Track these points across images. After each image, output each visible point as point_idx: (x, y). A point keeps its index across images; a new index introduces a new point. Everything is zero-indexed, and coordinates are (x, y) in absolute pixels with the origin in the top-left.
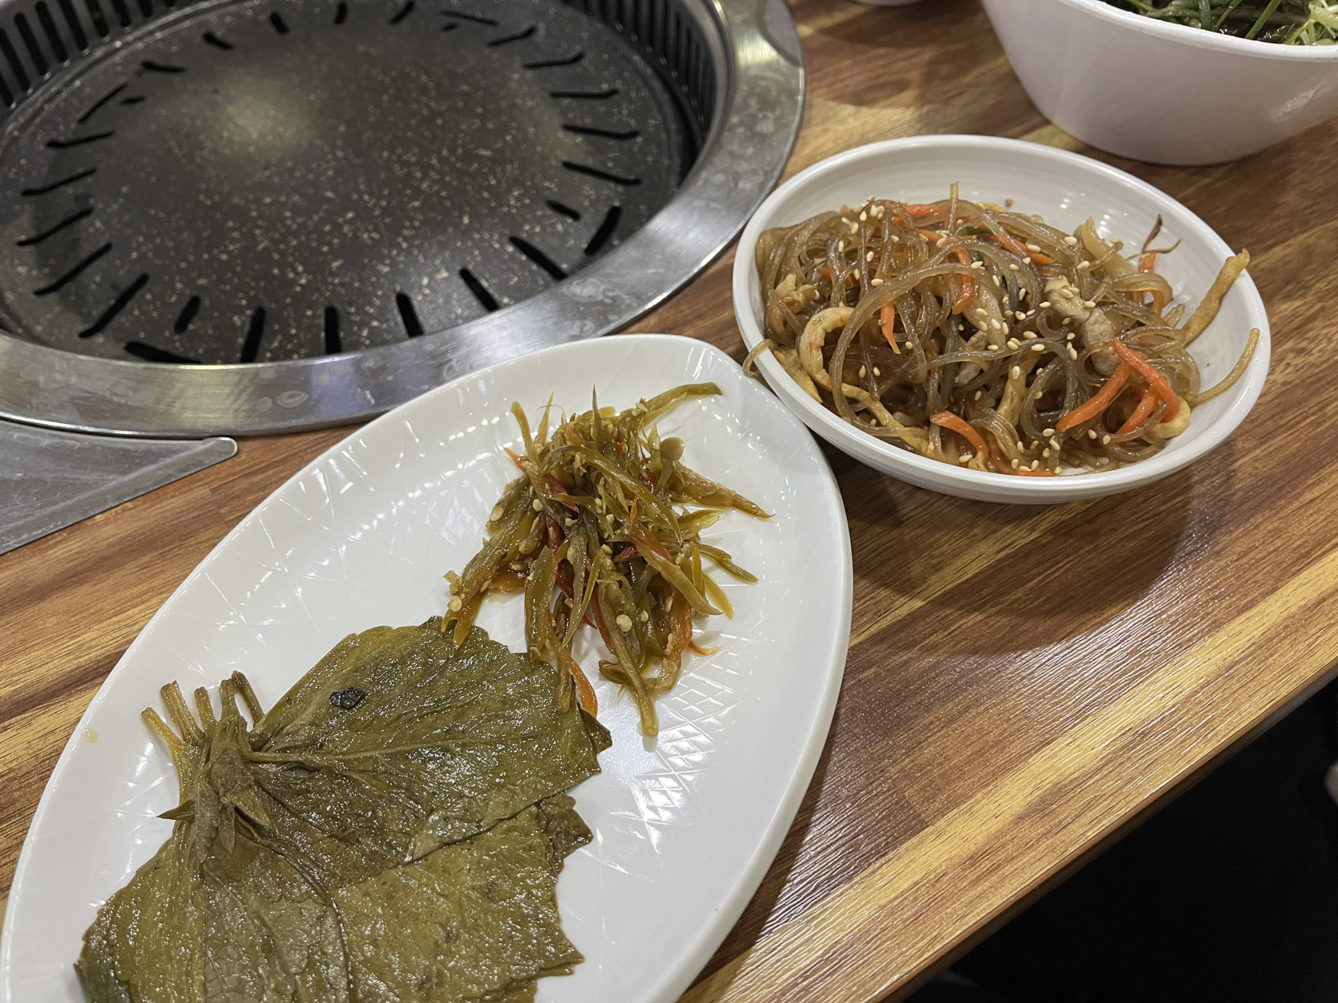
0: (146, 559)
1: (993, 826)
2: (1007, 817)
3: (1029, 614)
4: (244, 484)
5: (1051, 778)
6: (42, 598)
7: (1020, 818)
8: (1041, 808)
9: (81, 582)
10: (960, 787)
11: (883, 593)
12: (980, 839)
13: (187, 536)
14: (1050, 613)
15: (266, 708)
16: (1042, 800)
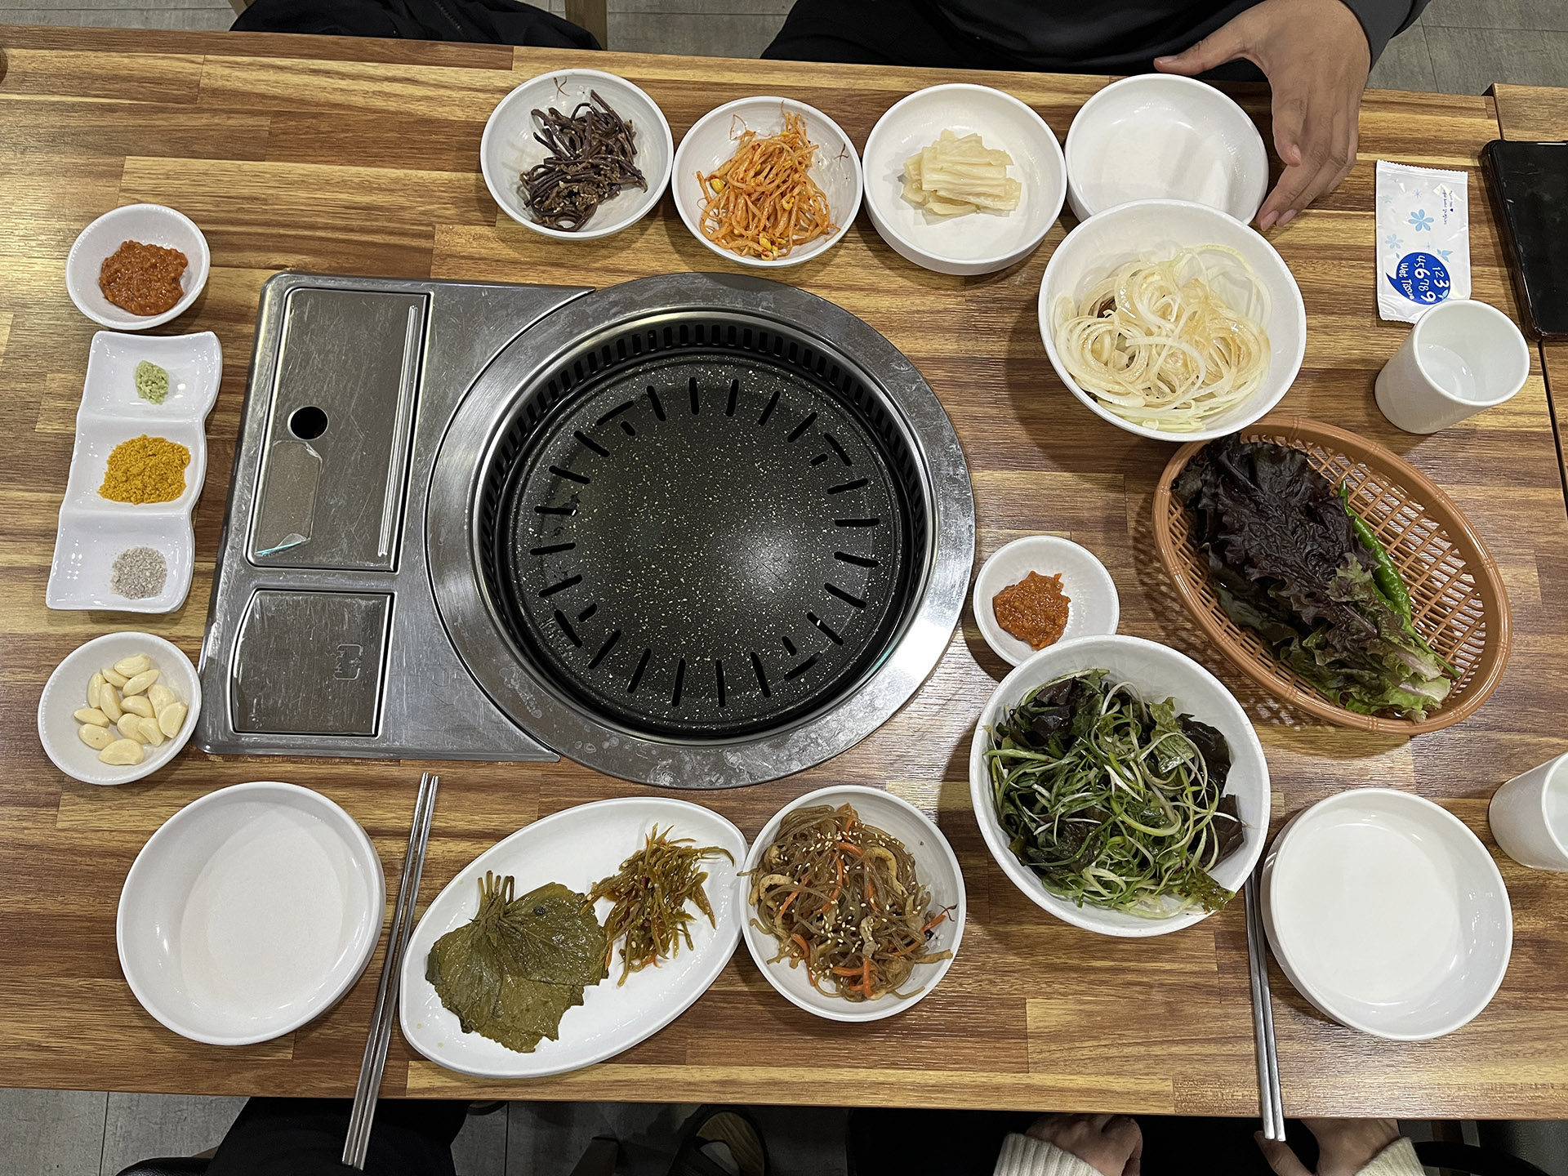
0: (507, 794)
1: (705, 1078)
2: (710, 1079)
3: (778, 1019)
4: (554, 779)
5: (734, 1077)
6: (468, 790)
7: (714, 1082)
8: (723, 1083)
9: (483, 791)
10: (705, 1060)
11: (737, 977)
12: (697, 1079)
13: (525, 792)
14: (786, 1023)
15: (516, 897)
16: (726, 1081)
